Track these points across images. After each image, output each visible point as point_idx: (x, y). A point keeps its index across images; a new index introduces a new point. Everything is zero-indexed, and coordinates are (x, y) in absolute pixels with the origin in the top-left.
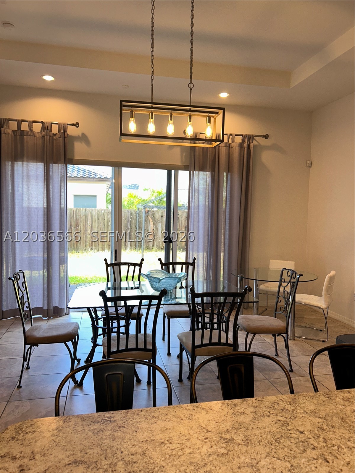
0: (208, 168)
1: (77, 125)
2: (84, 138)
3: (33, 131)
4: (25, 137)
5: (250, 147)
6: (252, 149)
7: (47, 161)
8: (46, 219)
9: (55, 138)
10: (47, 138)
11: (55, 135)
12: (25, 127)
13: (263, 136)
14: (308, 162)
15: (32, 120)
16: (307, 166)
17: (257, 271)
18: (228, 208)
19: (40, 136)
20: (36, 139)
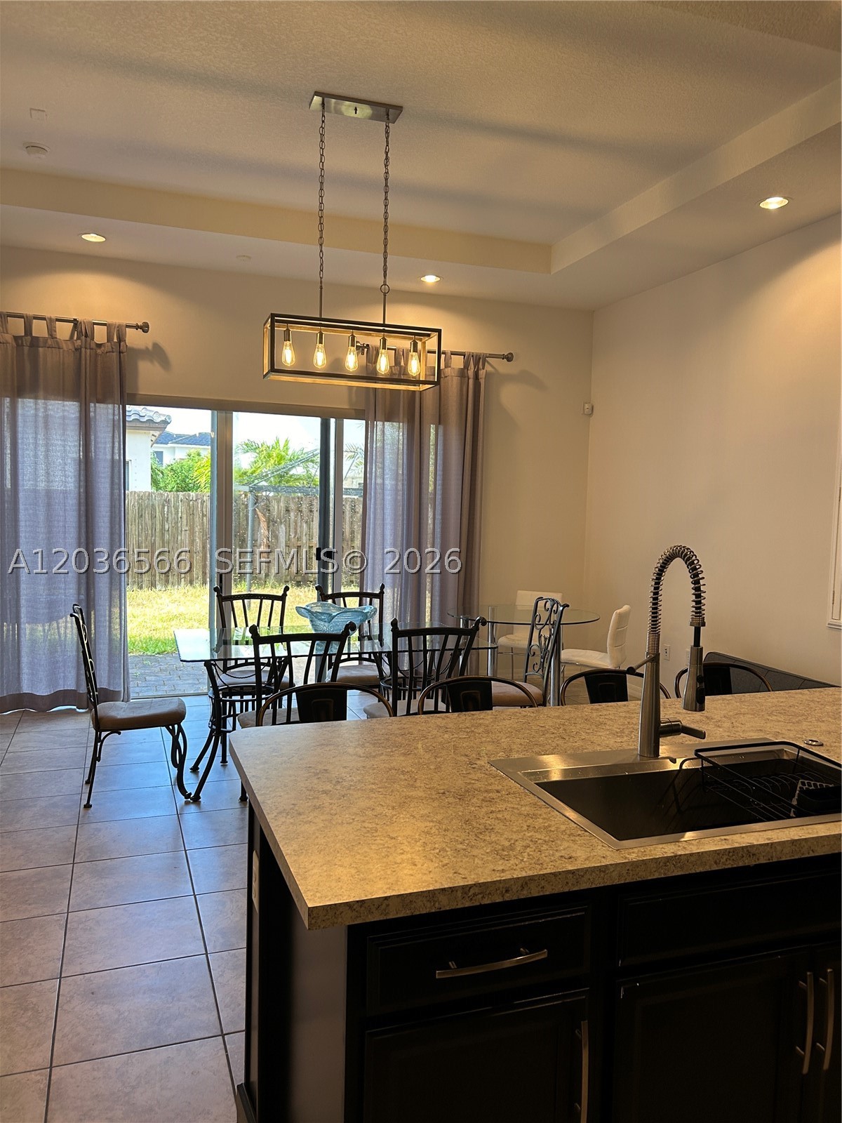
0: (401, 415)
1: (144, 328)
2: (157, 353)
3: (56, 338)
4: (41, 349)
5: (480, 377)
6: (482, 381)
7: (85, 398)
8: (83, 513)
9: (101, 353)
10: (86, 352)
11: (99, 346)
12: (39, 329)
13: (504, 357)
14: (587, 406)
15: (54, 316)
16: (584, 414)
17: (493, 610)
18: (439, 492)
19: (71, 347)
20: (61, 354)
